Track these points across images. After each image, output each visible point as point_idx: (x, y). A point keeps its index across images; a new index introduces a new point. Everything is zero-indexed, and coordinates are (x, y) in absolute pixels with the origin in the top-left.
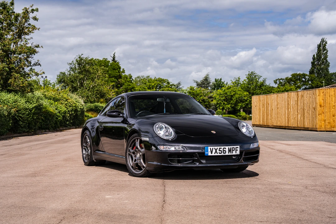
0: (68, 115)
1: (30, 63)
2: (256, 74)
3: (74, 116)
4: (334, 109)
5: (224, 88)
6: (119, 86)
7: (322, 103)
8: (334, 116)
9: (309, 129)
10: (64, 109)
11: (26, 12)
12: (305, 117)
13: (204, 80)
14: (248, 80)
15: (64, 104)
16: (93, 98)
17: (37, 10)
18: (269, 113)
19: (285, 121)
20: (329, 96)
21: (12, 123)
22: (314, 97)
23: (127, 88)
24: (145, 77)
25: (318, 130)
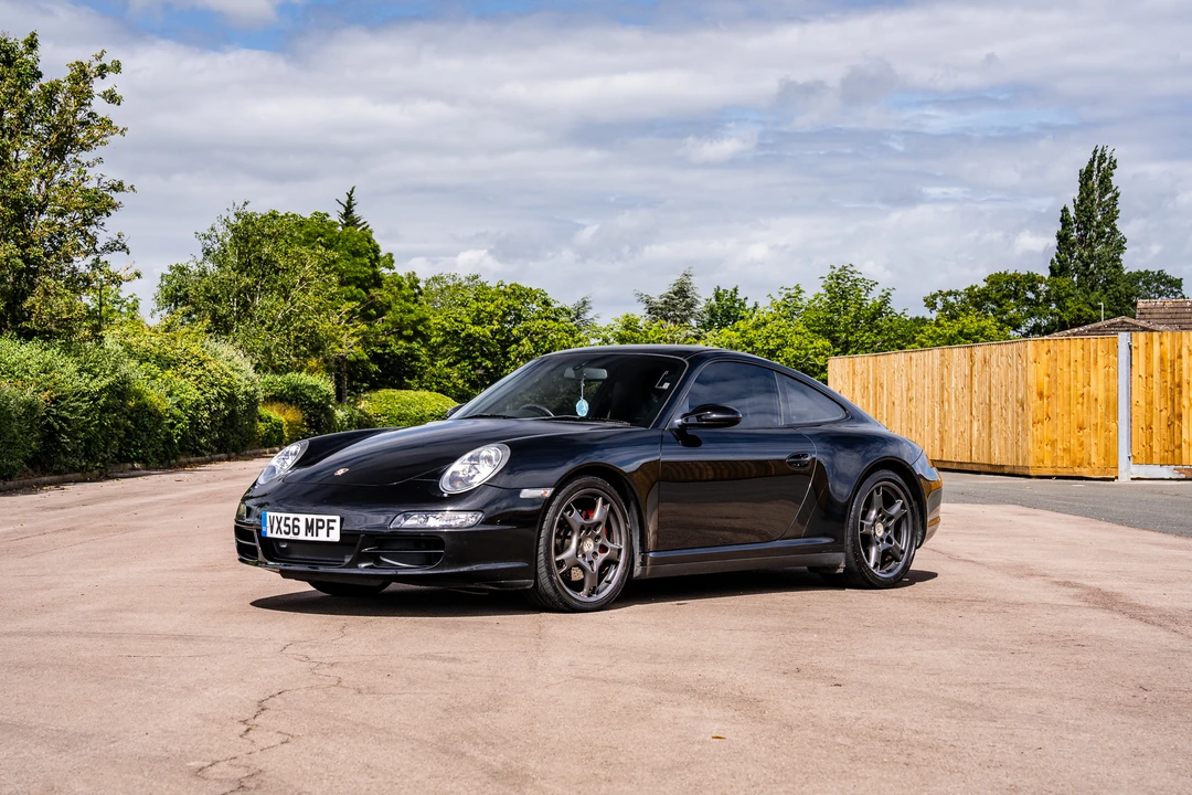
0: (206, 415)
1: (93, 241)
2: (857, 276)
3: (224, 419)
4: (1082, 404)
5: (741, 324)
6: (373, 312)
7: (1046, 386)
8: (1081, 428)
9: (1007, 470)
10: (192, 394)
11: (81, 75)
12: (994, 430)
13: (675, 294)
14: (828, 296)
15: (192, 378)
16: (287, 355)
17: (117, 67)
18: (882, 417)
19: (933, 442)
20: (1065, 365)
21: (37, 440)
22: (1020, 367)
23: (401, 320)
24: (463, 279)
25: (1032, 473)
